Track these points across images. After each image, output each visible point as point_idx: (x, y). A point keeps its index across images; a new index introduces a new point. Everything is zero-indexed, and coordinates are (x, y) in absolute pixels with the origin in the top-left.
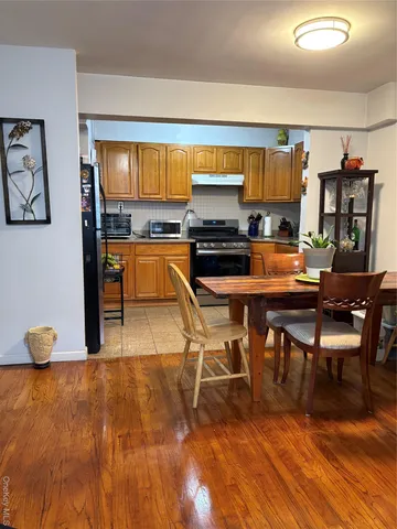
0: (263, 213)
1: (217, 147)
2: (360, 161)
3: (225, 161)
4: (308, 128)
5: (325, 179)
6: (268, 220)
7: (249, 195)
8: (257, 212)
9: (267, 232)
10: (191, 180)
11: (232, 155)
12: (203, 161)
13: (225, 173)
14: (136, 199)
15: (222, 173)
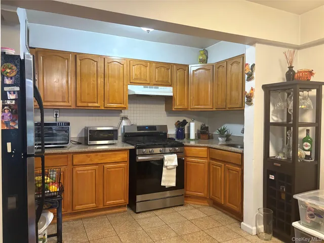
0: (188, 120)
1: (151, 62)
2: (311, 73)
3: (156, 75)
6: (192, 125)
7: (177, 105)
8: (181, 119)
9: (192, 136)
10: (127, 90)
11: (163, 69)
12: (138, 73)
13: (157, 84)
15: (154, 85)
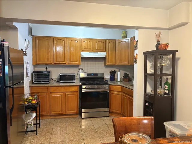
0: (116, 70)
1: (93, 39)
2: (167, 45)
3: (97, 46)
4: (138, 28)
5: (147, 55)
6: (119, 73)
7: (109, 62)
8: (113, 70)
9: (119, 79)
10: (80, 55)
11: (100, 43)
12: (86, 46)
13: (97, 51)
14: (53, 64)
15: (96, 51)
